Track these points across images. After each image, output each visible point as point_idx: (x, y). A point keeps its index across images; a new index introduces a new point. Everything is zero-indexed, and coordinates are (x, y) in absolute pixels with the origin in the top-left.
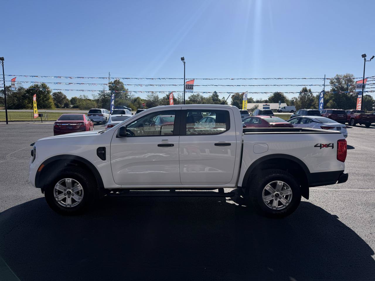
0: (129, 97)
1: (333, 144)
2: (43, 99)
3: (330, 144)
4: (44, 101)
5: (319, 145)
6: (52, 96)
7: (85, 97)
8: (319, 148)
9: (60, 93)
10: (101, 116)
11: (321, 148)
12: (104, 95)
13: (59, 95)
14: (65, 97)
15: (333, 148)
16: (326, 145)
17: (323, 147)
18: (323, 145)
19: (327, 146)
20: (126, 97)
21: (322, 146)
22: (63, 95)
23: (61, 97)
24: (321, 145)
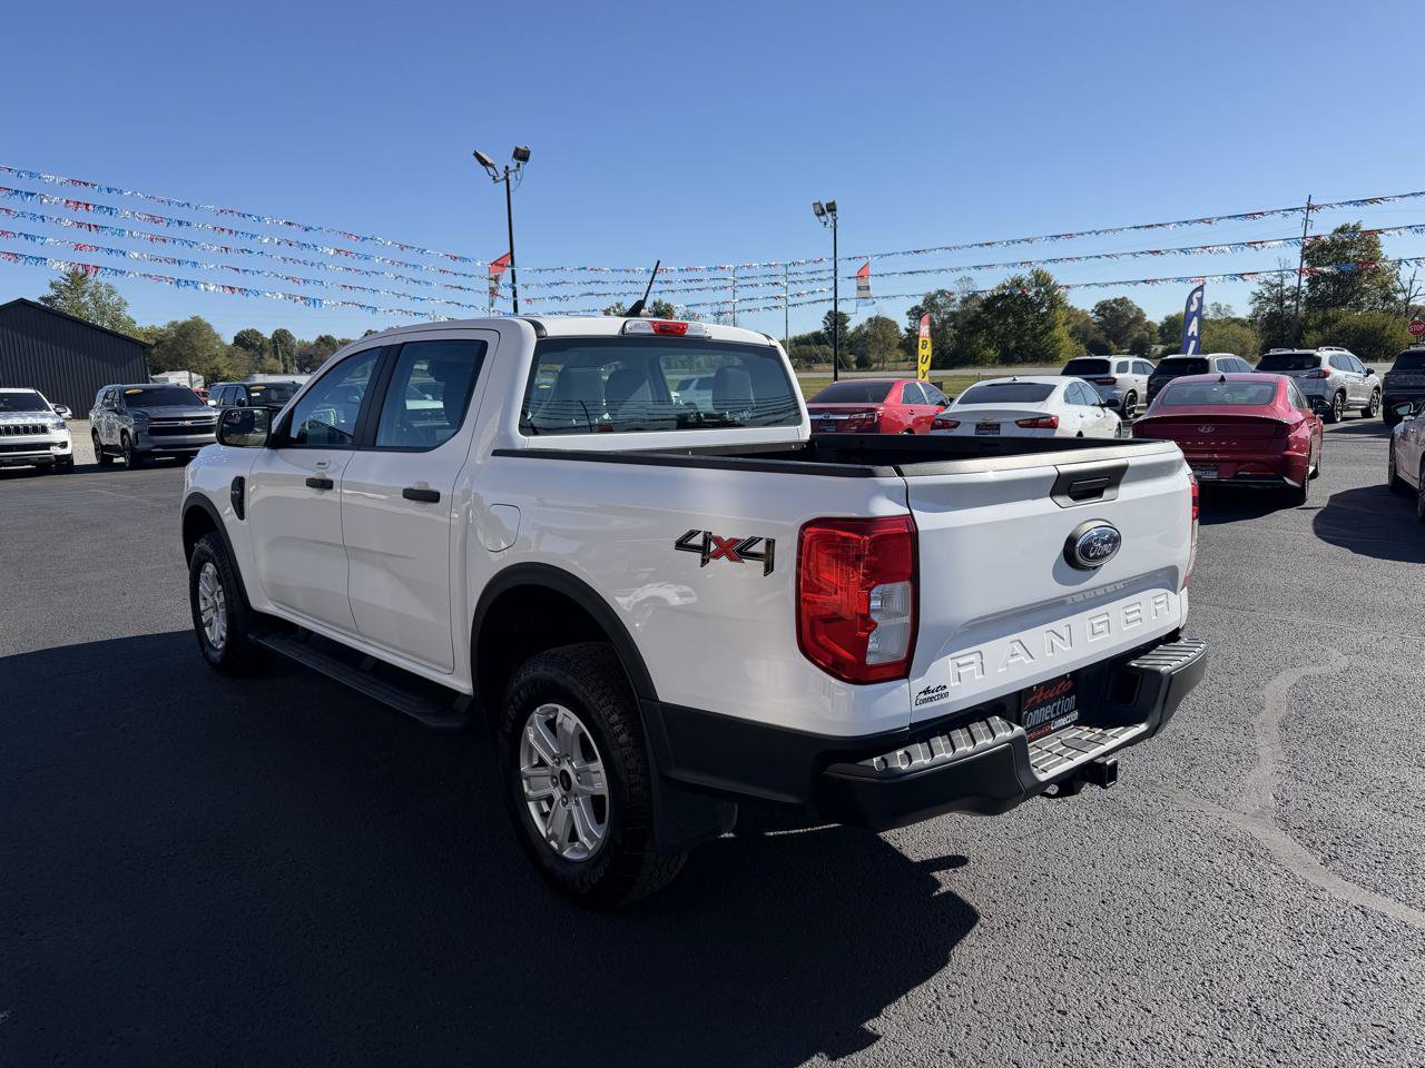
0: (1401, 297)
1: (770, 544)
2: (1034, 328)
3: (753, 541)
4: (1035, 337)
5: (698, 540)
6: (1094, 314)
7: (1218, 310)
8: (698, 556)
9: (1123, 302)
10: (1107, 384)
11: (704, 562)
12: (1280, 300)
13: (1117, 311)
14: (1140, 317)
15: (769, 568)
16: (734, 541)
17: (717, 556)
18: (718, 540)
19: (739, 550)
20: (1387, 297)
21: (713, 547)
22: (1131, 309)
23: (1125, 315)
24: (708, 538)
